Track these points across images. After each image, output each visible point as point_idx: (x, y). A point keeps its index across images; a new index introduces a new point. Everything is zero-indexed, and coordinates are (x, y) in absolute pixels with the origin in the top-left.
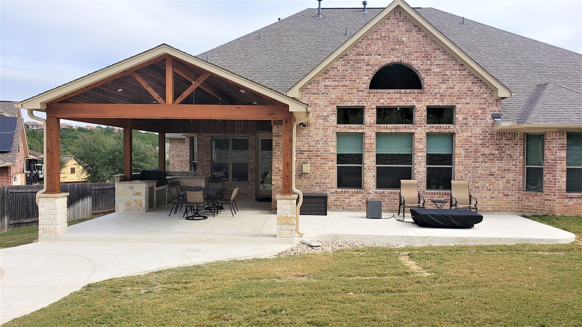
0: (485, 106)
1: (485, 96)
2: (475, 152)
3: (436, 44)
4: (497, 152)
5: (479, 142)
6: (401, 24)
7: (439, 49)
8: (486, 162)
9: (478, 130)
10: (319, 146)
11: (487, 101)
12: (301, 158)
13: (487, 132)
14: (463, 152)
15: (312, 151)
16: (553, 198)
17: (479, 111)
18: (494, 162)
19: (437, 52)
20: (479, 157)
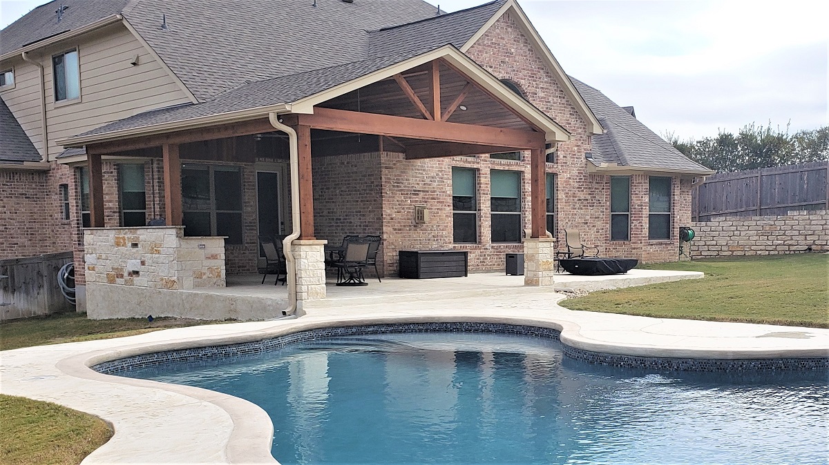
0: (580, 143)
1: (580, 131)
2: (573, 196)
3: (540, 62)
4: (589, 197)
5: (576, 185)
6: (509, 29)
7: (543, 69)
8: (581, 208)
9: (575, 172)
10: (435, 184)
11: (581, 137)
12: (416, 201)
13: (582, 173)
14: (564, 196)
15: (427, 192)
16: (640, 245)
17: (576, 148)
18: (587, 209)
19: (541, 71)
20: (576, 203)
